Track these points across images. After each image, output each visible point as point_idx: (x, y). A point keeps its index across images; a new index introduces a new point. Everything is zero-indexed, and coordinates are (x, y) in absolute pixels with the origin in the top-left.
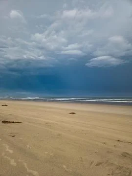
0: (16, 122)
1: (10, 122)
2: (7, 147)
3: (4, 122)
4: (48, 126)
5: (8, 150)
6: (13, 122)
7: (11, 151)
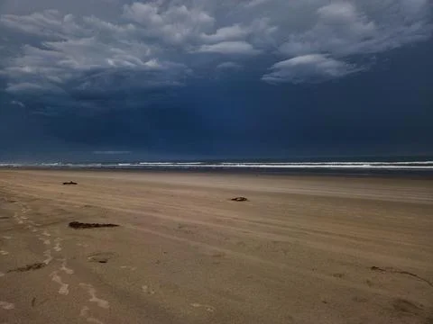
0: (104, 226)
1: (89, 226)
2: (92, 291)
3: (75, 225)
4: (186, 232)
5: (94, 299)
6: (97, 226)
7: (104, 303)
